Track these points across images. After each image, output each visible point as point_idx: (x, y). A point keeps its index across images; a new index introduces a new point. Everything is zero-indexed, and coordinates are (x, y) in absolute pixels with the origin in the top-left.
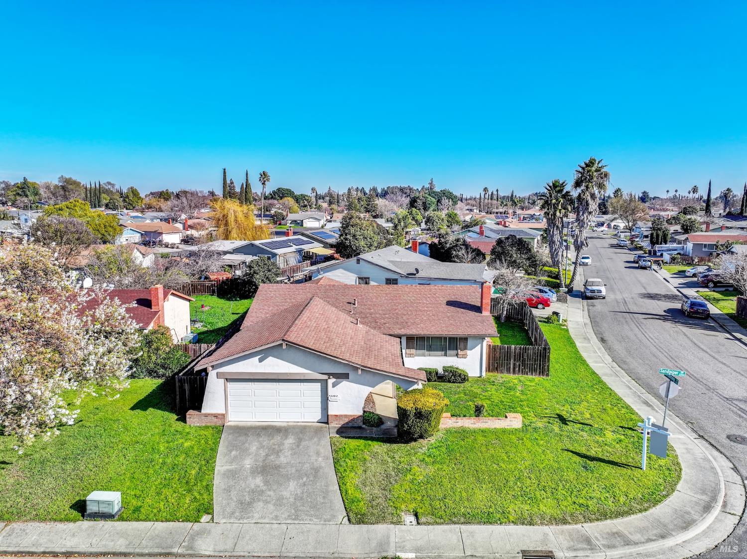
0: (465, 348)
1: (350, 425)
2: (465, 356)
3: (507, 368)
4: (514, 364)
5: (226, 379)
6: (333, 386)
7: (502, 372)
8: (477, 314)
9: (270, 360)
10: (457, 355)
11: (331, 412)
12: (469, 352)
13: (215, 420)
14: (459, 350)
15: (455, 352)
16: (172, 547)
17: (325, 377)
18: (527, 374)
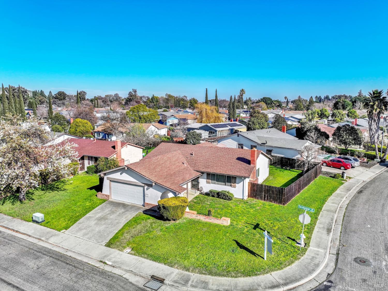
0: (235, 182)
1: (153, 209)
2: (235, 187)
3: (261, 197)
4: (265, 195)
5: (111, 181)
6: (147, 190)
7: (258, 199)
8: (248, 165)
9: (124, 174)
10: (231, 185)
11: (146, 202)
12: (237, 185)
13: (106, 197)
14: (232, 183)
15: (229, 184)
16: (42, 237)
17: (143, 185)
18: (272, 202)
